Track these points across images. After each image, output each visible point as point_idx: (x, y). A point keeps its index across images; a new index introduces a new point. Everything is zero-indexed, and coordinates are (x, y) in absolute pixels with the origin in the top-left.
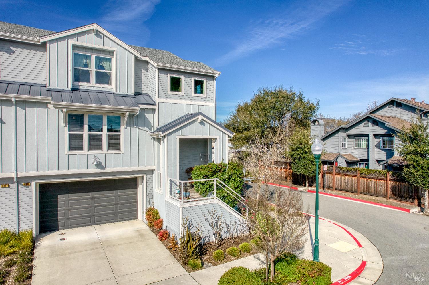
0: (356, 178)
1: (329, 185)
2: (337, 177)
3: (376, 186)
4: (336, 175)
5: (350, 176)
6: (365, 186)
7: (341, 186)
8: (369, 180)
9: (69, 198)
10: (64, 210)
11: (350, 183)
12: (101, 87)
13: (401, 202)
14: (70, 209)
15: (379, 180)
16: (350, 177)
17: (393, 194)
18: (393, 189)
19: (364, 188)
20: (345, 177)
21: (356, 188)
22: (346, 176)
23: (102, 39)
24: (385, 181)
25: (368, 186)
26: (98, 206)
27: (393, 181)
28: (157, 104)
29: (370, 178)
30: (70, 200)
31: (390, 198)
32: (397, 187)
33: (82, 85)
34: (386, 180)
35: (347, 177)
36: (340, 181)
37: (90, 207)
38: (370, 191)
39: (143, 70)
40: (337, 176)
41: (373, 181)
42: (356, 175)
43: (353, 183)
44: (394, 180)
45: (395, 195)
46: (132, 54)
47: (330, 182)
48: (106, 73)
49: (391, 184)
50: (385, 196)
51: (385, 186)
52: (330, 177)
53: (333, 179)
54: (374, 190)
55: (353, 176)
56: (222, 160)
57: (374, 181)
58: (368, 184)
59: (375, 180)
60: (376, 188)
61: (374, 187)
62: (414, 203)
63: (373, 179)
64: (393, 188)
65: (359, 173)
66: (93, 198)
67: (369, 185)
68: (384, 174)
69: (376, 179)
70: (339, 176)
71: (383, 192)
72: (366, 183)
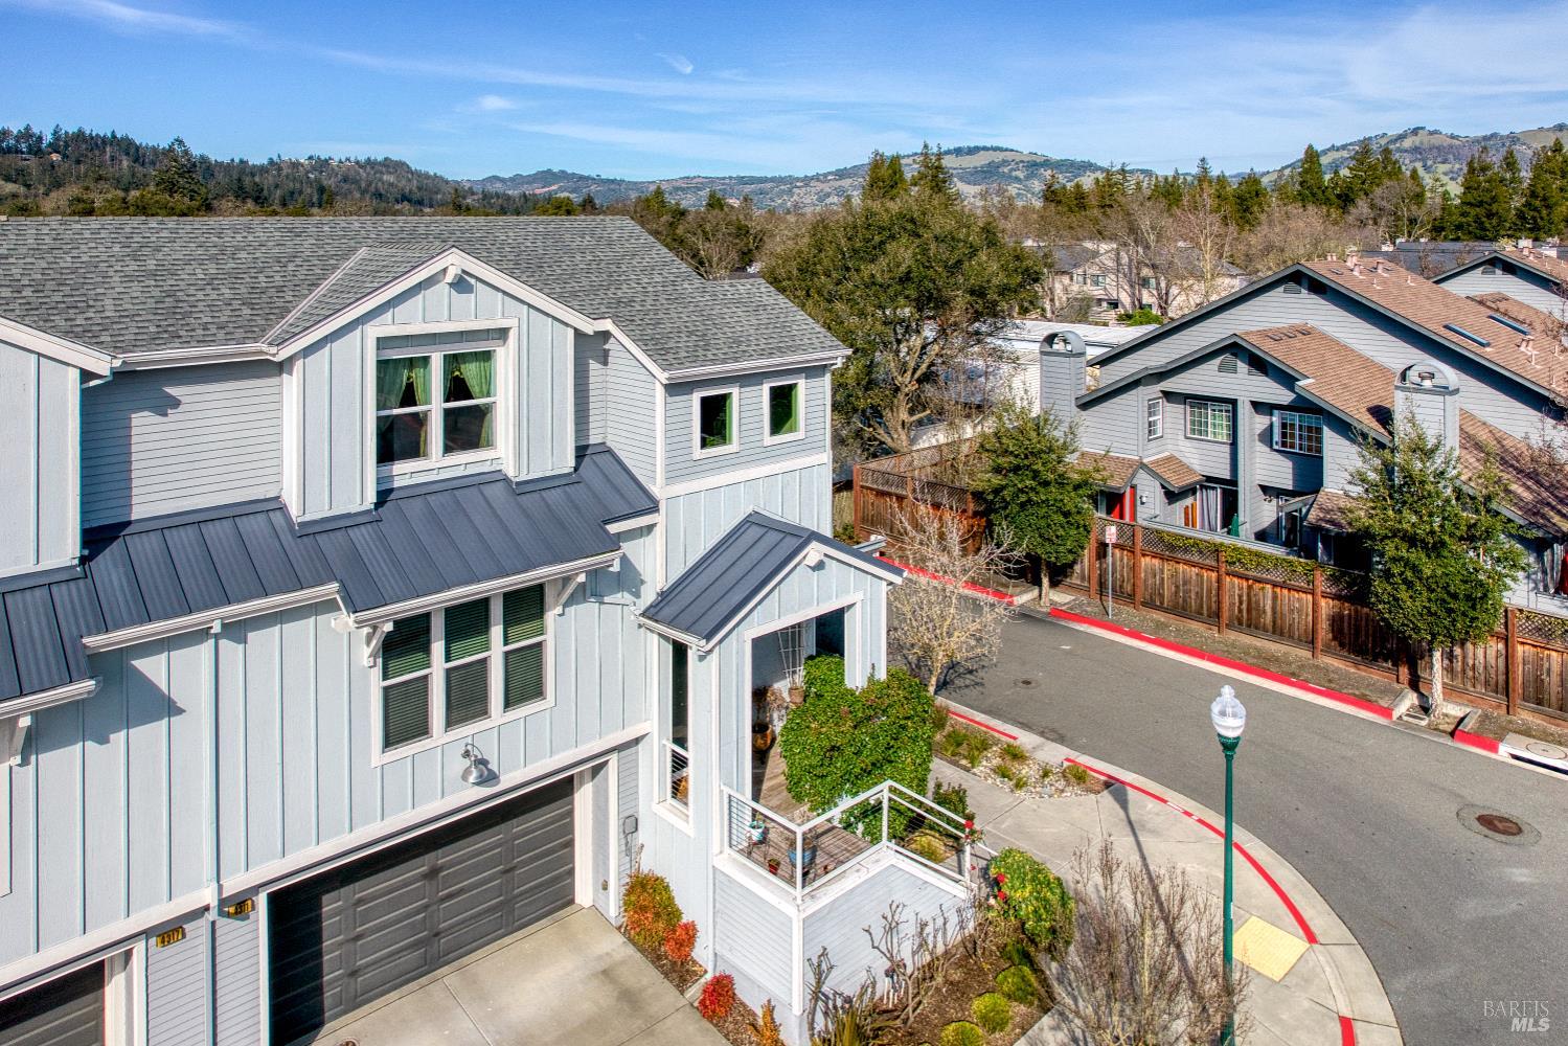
0: (1214, 575)
1: (1121, 587)
2: (1145, 562)
3: (1278, 608)
4: (1144, 555)
5: (1194, 566)
6: (1244, 606)
7: (1162, 596)
8: (1257, 586)
9: (357, 896)
10: (341, 944)
11: (1194, 589)
12: (466, 462)
13: (1359, 669)
14: (359, 937)
15: (1289, 589)
16: (1193, 569)
17: (1334, 638)
18: (1336, 622)
19: (1240, 611)
20: (1177, 566)
21: (1214, 606)
22: (1179, 563)
23: (473, 295)
24: (1310, 597)
25: (1253, 608)
26: (450, 896)
27: (1333, 599)
28: (662, 506)
29: (1259, 582)
30: (360, 902)
31: (1327, 651)
32: (1346, 618)
33: (405, 472)
34: (1313, 594)
35: (1181, 567)
36: (1158, 577)
37: (426, 907)
38: (1262, 625)
39: (591, 361)
40: (1148, 559)
41: (1270, 591)
42: (1214, 564)
43: (1202, 589)
44: (1336, 597)
45: (1342, 645)
46: (567, 325)
47: (1122, 576)
48: (477, 406)
49: (1326, 607)
50: (1310, 642)
51: (1310, 610)
52: (1122, 560)
53: (1134, 568)
54: (1274, 622)
55: (1202, 568)
56: (869, 670)
57: (1274, 593)
58: (1254, 599)
59: (1278, 590)
60: (1278, 615)
61: (1274, 609)
62: (1398, 676)
63: (1269, 586)
64: (1333, 620)
65: (1224, 559)
66: (433, 873)
67: (1257, 603)
68: (1305, 574)
69: (1282, 587)
70: (1156, 562)
71: (1302, 631)
72: (1249, 595)
